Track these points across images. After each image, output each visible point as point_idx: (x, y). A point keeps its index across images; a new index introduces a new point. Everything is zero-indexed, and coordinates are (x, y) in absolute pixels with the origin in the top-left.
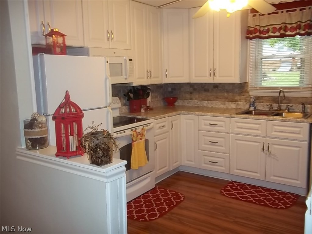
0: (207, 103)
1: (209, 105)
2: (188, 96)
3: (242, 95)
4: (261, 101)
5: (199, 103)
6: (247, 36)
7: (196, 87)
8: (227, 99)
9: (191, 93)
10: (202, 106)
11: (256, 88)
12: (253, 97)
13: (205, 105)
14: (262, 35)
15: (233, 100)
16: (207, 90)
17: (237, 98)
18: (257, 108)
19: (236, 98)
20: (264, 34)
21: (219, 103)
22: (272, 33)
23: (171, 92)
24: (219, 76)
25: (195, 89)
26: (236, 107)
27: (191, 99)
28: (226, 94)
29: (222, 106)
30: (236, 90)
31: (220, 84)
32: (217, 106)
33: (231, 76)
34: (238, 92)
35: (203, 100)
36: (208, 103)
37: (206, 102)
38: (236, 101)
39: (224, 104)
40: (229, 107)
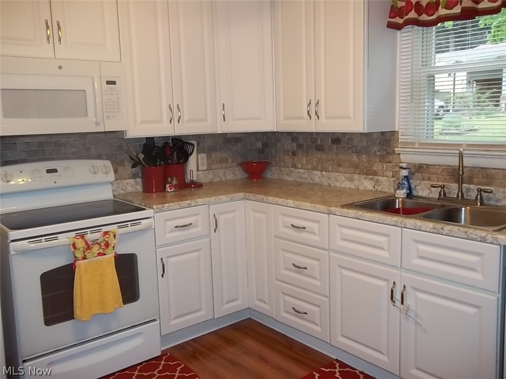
0: (320, 176)
1: (324, 180)
2: (288, 159)
3: (387, 160)
4: (426, 175)
5: (306, 176)
6: (388, 21)
7: (301, 141)
8: (357, 169)
9: (294, 154)
10: (311, 181)
11: (414, 144)
12: (404, 165)
13: (317, 180)
14: (424, 17)
15: (369, 172)
16: (320, 148)
17: (377, 166)
18: (417, 192)
19: (374, 168)
20: (430, 13)
21: (342, 177)
22: (446, 8)
23: (261, 151)
24: (327, 118)
25: (300, 146)
26: (374, 187)
27: (294, 166)
28: (355, 158)
29: (348, 185)
30: (375, 148)
31: (344, 134)
32: (338, 184)
33: (349, 117)
34: (378, 153)
35: (314, 168)
36: (323, 176)
37: (318, 173)
38: (375, 173)
39: (351, 180)
40: (361, 188)
